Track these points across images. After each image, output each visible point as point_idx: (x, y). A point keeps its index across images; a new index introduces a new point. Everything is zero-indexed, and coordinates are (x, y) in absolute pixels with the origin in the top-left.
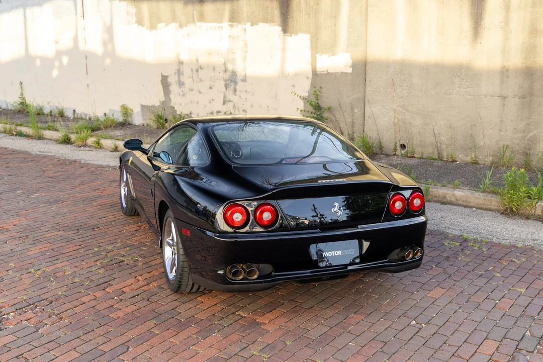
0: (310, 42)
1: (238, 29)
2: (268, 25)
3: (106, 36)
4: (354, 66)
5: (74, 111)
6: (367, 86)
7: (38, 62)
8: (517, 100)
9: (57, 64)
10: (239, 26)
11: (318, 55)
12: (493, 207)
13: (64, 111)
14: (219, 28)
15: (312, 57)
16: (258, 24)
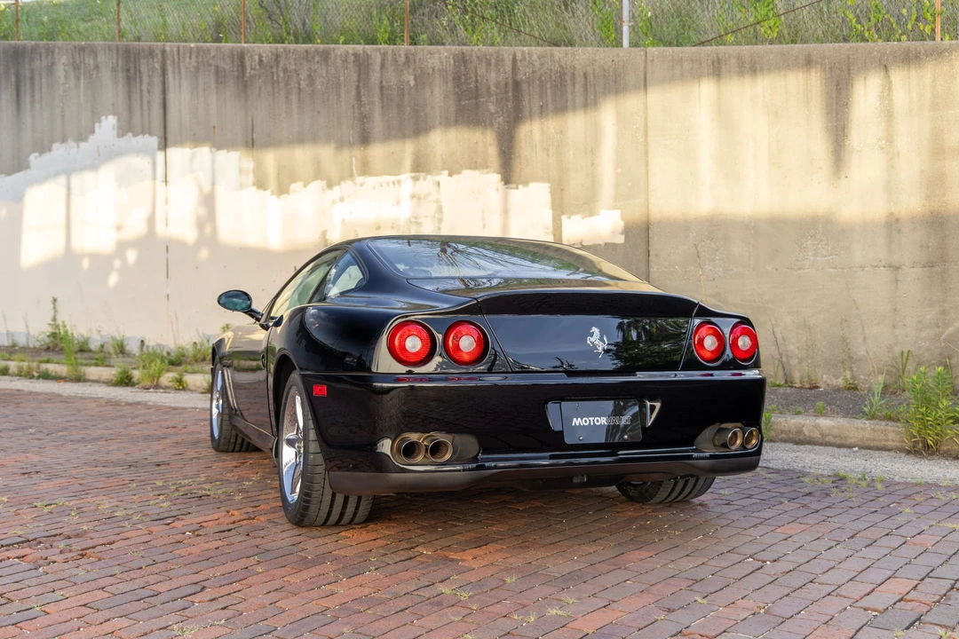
0: (550, 195)
1: (426, 184)
2: (477, 173)
3: (203, 211)
4: (627, 231)
5: (142, 341)
6: (651, 264)
7: (86, 263)
8: (919, 270)
9: (117, 264)
10: (429, 177)
11: (564, 218)
12: (890, 444)
13: (125, 343)
14: (394, 183)
15: (554, 221)
16: (460, 173)
